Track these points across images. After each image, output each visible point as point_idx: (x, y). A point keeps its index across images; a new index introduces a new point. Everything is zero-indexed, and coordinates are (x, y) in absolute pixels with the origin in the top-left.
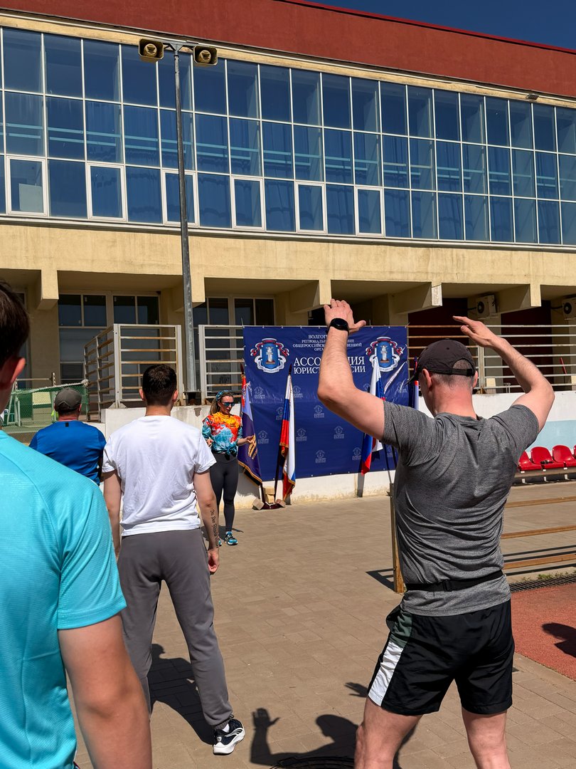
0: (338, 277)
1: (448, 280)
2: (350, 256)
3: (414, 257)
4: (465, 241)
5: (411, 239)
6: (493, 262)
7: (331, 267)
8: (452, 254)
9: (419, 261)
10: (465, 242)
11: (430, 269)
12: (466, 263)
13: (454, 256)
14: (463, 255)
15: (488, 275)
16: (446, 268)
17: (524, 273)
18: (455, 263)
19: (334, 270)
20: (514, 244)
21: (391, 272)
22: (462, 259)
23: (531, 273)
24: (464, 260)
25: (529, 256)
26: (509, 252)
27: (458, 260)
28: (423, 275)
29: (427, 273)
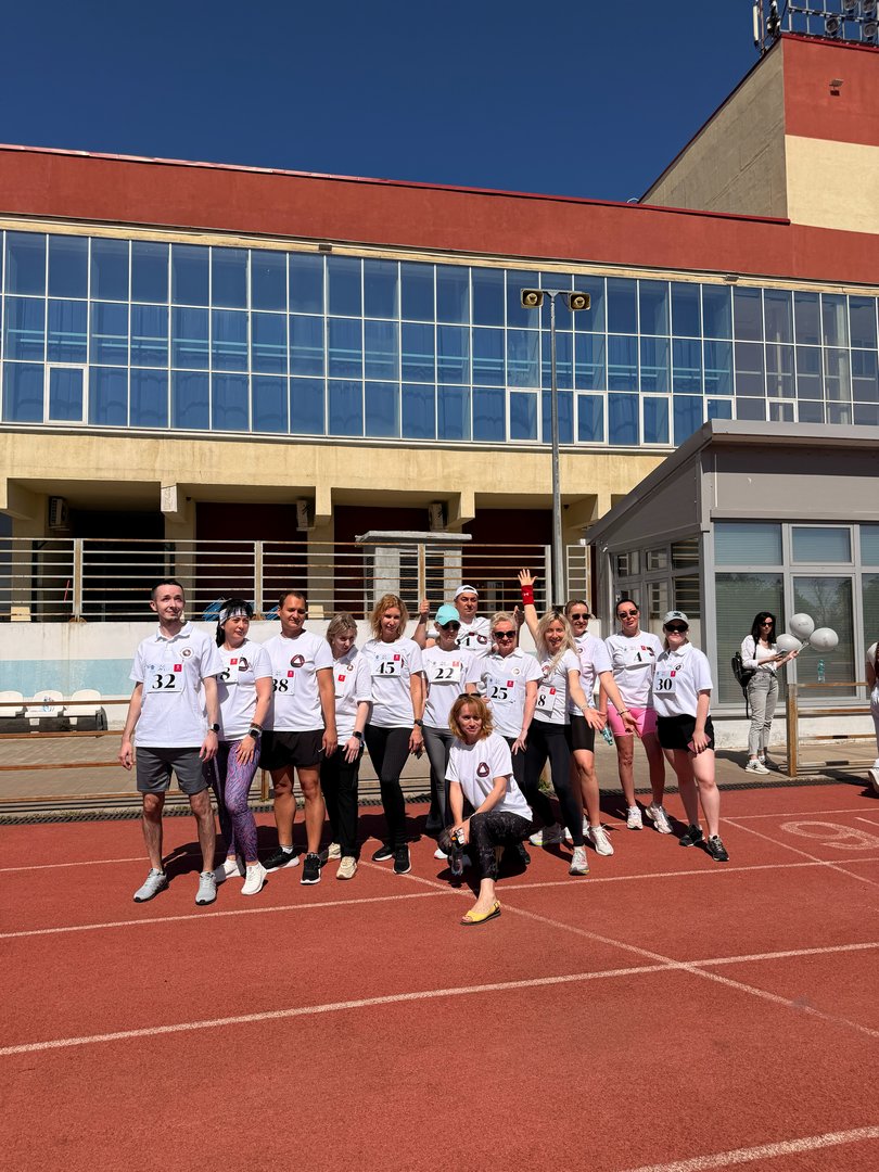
0: (20, 474)
1: (186, 479)
2: (38, 449)
3: (134, 452)
4: (210, 430)
5: (129, 428)
6: (258, 458)
7: (8, 462)
8: (193, 448)
9: (142, 456)
10: (211, 432)
11: (157, 466)
12: (215, 459)
13: (197, 450)
14: (211, 451)
15: (249, 475)
16: (184, 464)
17: (305, 473)
18: (198, 458)
19: (13, 466)
20: (289, 435)
21: (98, 469)
22: (208, 454)
23: (317, 473)
24: (211, 456)
25: (315, 451)
26: (282, 446)
27: (202, 455)
28: (147, 473)
29: (154, 470)
